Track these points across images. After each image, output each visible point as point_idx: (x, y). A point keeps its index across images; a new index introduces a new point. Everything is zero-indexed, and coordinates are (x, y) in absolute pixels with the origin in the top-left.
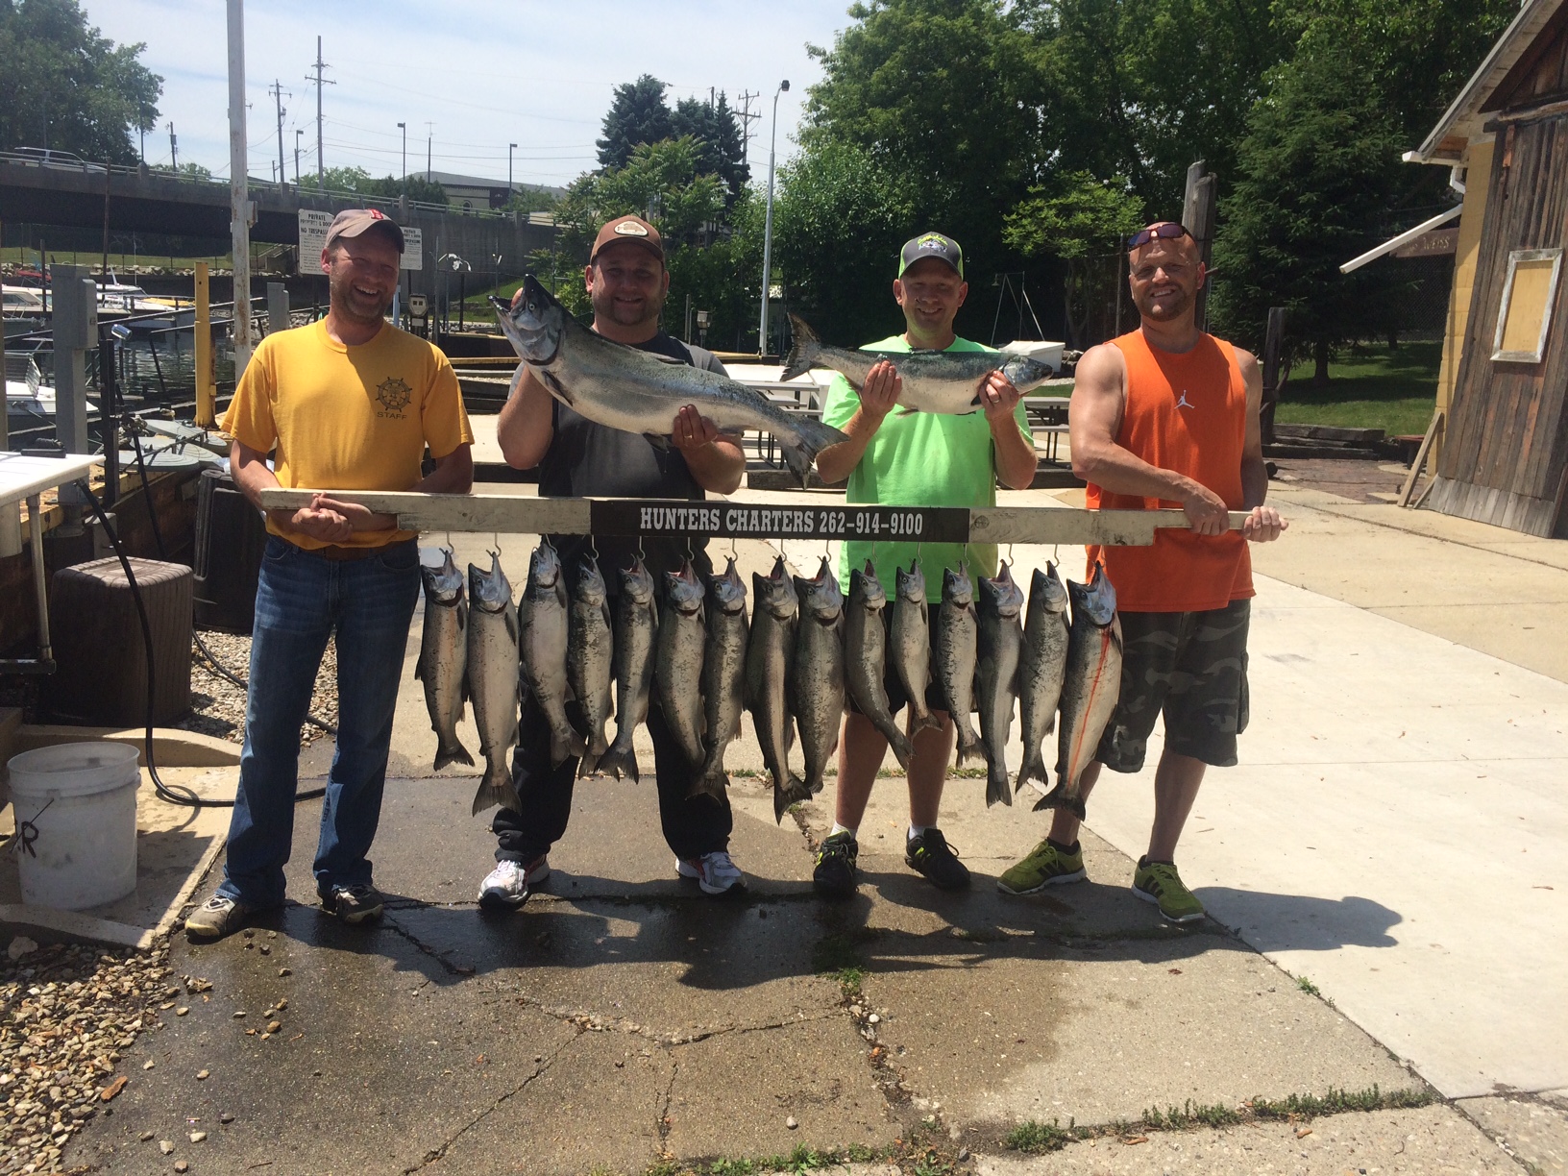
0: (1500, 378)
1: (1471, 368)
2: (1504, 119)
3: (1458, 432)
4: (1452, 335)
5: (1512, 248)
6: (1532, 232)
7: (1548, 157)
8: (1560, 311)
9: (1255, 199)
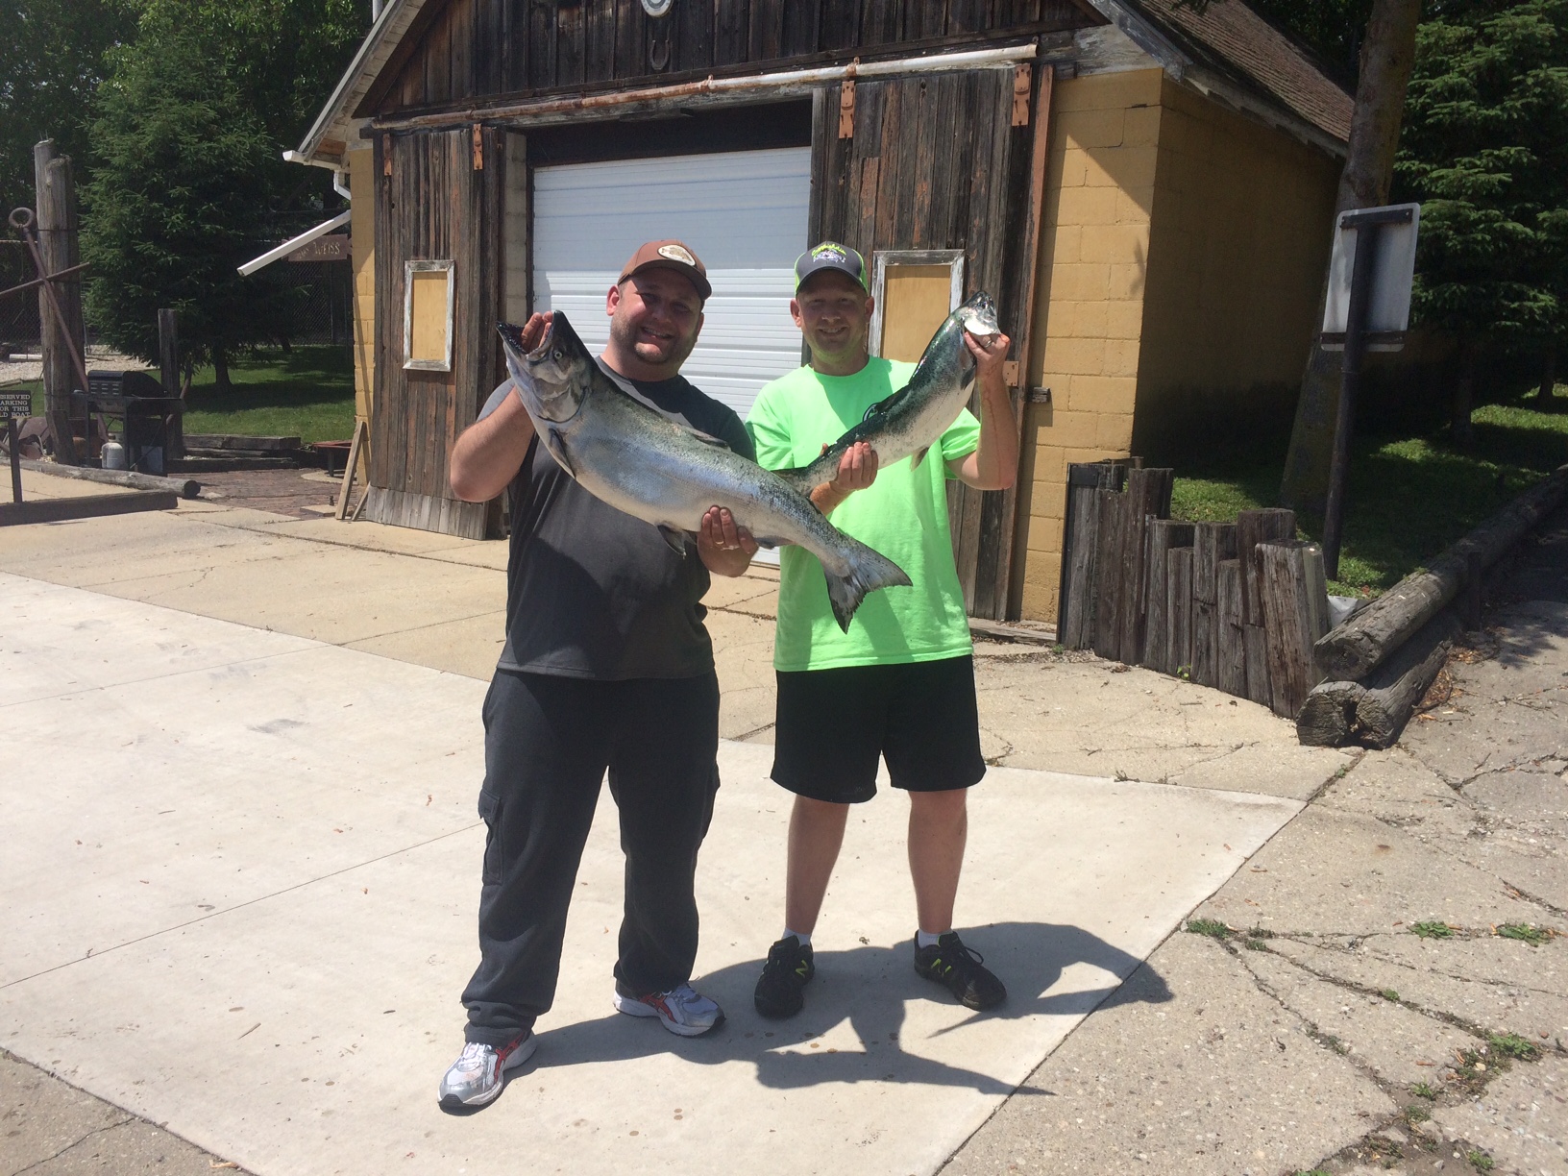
0: (416, 387)
1: (385, 376)
2: (378, 126)
3: (383, 442)
4: (362, 343)
5: (406, 258)
6: (422, 243)
7: (427, 170)
8: (460, 322)
9: (119, 188)
